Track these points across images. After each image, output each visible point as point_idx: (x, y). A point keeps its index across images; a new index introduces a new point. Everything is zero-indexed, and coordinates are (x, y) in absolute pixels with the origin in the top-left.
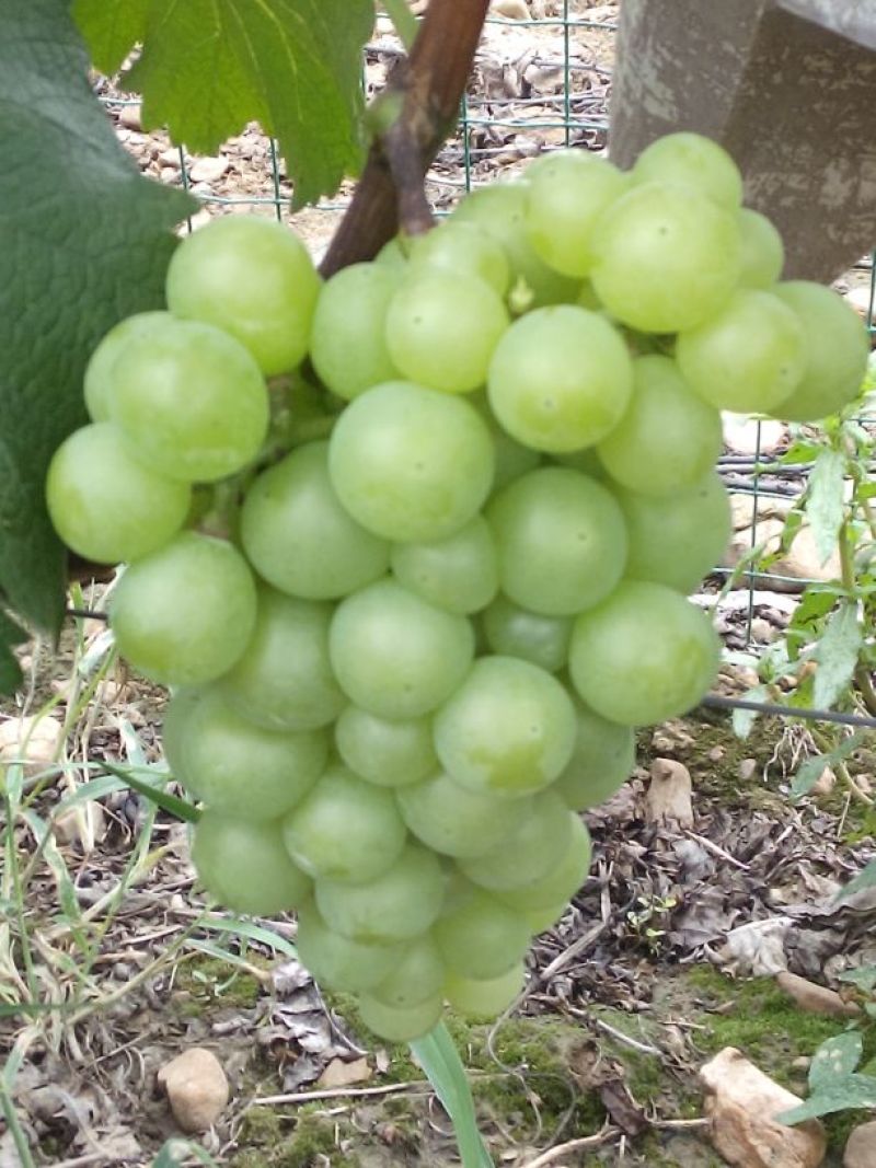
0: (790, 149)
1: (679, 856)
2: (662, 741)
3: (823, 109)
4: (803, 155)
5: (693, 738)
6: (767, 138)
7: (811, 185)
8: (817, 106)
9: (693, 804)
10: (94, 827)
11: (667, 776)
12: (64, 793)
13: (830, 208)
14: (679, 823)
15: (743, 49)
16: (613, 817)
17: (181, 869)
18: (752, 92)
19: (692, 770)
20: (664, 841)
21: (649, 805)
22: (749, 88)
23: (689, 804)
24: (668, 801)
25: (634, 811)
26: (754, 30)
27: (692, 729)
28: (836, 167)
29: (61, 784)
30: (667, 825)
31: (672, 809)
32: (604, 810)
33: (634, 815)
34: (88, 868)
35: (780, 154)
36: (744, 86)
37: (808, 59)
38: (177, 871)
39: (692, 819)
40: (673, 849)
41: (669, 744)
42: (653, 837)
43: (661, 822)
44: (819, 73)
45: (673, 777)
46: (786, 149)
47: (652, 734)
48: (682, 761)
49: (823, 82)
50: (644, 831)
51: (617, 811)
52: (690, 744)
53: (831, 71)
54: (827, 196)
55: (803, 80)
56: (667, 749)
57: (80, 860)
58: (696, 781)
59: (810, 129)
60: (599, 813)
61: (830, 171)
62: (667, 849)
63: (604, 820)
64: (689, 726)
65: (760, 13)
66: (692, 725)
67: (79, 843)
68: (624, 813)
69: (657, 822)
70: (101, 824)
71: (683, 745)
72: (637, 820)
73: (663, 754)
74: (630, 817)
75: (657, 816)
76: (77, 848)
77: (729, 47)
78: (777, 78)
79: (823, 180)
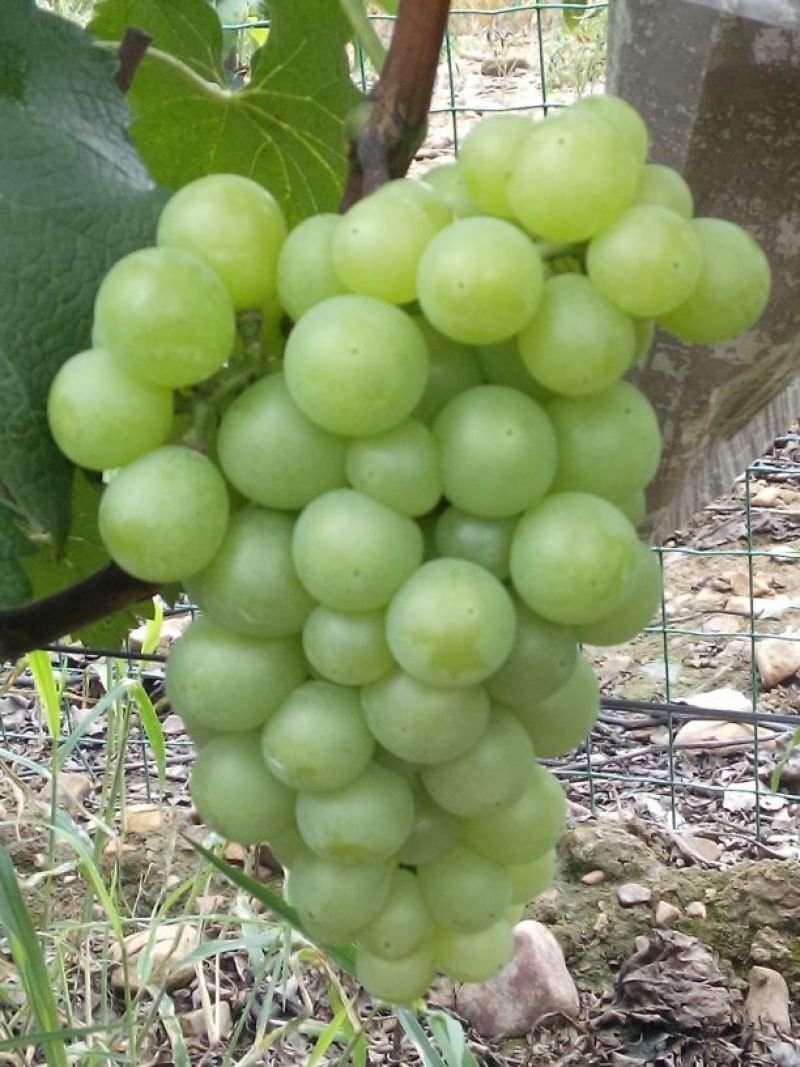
0: (745, 201)
1: (774, 1057)
2: (759, 952)
3: (772, 165)
4: (757, 208)
5: (790, 949)
6: (723, 190)
7: (767, 234)
8: (766, 162)
9: (790, 1012)
10: (221, 1025)
11: (763, 983)
12: (195, 993)
13: (785, 257)
14: (775, 1028)
15: (692, 108)
16: (710, 1018)
17: (297, 1060)
18: (704, 146)
19: (789, 981)
20: (761, 1044)
21: (747, 1012)
22: (700, 142)
23: (786, 1013)
24: (764, 1005)
25: (731, 1016)
26: (700, 90)
27: (789, 942)
28: (789, 219)
29: (193, 985)
30: (763, 1028)
31: (767, 1013)
32: (700, 1011)
33: (732, 1020)
34: (211, 1055)
35: (735, 206)
36: (696, 140)
37: (751, 117)
38: (294, 1062)
39: (789, 1025)
40: (769, 1051)
41: (767, 954)
42: (750, 1040)
43: (757, 1026)
44: (763, 130)
45: (769, 983)
46: (740, 201)
47: (749, 946)
48: (781, 971)
49: (768, 139)
50: (741, 1034)
51: (713, 1012)
52: (786, 954)
53: (773, 128)
54: (782, 245)
55: (749, 137)
56: (765, 959)
57: (204, 1051)
58: (793, 990)
59: (760, 183)
60: (695, 1013)
61: (783, 223)
62: (763, 1052)
63: (701, 1020)
64: (786, 939)
65: (704, 73)
66: (789, 938)
67: (206, 1036)
68: (720, 1016)
69: (752, 1026)
70: (227, 1021)
71: (779, 955)
72: (734, 1024)
73: (762, 964)
74: (727, 1020)
75: (754, 1019)
76: (203, 1040)
77: (681, 109)
78: (726, 134)
79: (778, 231)
